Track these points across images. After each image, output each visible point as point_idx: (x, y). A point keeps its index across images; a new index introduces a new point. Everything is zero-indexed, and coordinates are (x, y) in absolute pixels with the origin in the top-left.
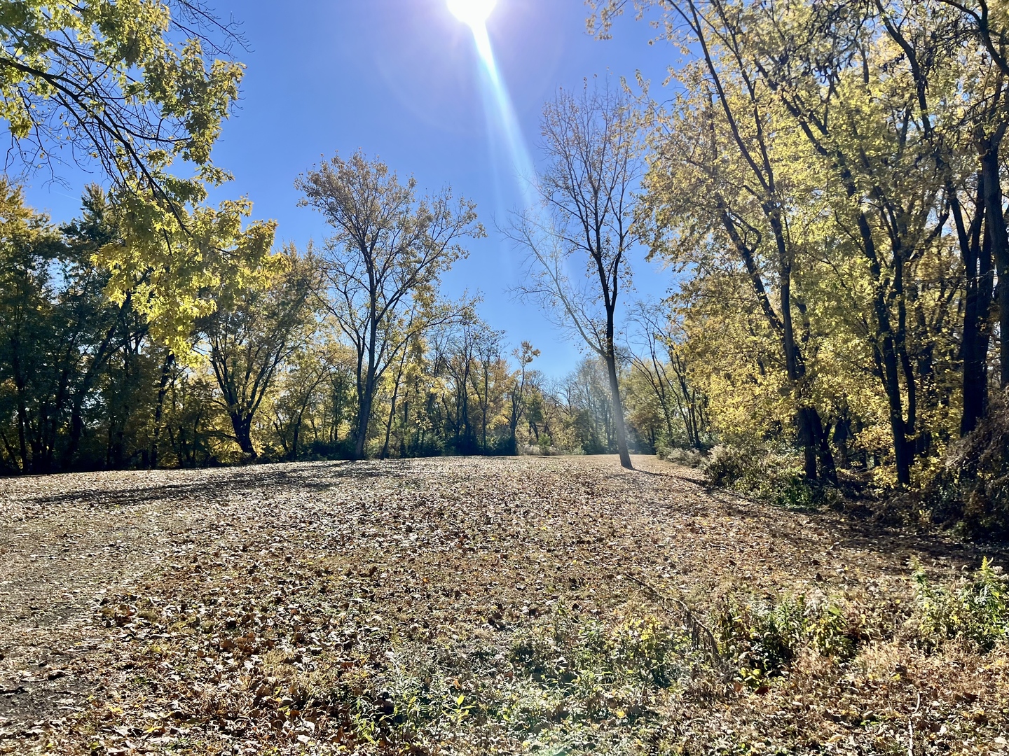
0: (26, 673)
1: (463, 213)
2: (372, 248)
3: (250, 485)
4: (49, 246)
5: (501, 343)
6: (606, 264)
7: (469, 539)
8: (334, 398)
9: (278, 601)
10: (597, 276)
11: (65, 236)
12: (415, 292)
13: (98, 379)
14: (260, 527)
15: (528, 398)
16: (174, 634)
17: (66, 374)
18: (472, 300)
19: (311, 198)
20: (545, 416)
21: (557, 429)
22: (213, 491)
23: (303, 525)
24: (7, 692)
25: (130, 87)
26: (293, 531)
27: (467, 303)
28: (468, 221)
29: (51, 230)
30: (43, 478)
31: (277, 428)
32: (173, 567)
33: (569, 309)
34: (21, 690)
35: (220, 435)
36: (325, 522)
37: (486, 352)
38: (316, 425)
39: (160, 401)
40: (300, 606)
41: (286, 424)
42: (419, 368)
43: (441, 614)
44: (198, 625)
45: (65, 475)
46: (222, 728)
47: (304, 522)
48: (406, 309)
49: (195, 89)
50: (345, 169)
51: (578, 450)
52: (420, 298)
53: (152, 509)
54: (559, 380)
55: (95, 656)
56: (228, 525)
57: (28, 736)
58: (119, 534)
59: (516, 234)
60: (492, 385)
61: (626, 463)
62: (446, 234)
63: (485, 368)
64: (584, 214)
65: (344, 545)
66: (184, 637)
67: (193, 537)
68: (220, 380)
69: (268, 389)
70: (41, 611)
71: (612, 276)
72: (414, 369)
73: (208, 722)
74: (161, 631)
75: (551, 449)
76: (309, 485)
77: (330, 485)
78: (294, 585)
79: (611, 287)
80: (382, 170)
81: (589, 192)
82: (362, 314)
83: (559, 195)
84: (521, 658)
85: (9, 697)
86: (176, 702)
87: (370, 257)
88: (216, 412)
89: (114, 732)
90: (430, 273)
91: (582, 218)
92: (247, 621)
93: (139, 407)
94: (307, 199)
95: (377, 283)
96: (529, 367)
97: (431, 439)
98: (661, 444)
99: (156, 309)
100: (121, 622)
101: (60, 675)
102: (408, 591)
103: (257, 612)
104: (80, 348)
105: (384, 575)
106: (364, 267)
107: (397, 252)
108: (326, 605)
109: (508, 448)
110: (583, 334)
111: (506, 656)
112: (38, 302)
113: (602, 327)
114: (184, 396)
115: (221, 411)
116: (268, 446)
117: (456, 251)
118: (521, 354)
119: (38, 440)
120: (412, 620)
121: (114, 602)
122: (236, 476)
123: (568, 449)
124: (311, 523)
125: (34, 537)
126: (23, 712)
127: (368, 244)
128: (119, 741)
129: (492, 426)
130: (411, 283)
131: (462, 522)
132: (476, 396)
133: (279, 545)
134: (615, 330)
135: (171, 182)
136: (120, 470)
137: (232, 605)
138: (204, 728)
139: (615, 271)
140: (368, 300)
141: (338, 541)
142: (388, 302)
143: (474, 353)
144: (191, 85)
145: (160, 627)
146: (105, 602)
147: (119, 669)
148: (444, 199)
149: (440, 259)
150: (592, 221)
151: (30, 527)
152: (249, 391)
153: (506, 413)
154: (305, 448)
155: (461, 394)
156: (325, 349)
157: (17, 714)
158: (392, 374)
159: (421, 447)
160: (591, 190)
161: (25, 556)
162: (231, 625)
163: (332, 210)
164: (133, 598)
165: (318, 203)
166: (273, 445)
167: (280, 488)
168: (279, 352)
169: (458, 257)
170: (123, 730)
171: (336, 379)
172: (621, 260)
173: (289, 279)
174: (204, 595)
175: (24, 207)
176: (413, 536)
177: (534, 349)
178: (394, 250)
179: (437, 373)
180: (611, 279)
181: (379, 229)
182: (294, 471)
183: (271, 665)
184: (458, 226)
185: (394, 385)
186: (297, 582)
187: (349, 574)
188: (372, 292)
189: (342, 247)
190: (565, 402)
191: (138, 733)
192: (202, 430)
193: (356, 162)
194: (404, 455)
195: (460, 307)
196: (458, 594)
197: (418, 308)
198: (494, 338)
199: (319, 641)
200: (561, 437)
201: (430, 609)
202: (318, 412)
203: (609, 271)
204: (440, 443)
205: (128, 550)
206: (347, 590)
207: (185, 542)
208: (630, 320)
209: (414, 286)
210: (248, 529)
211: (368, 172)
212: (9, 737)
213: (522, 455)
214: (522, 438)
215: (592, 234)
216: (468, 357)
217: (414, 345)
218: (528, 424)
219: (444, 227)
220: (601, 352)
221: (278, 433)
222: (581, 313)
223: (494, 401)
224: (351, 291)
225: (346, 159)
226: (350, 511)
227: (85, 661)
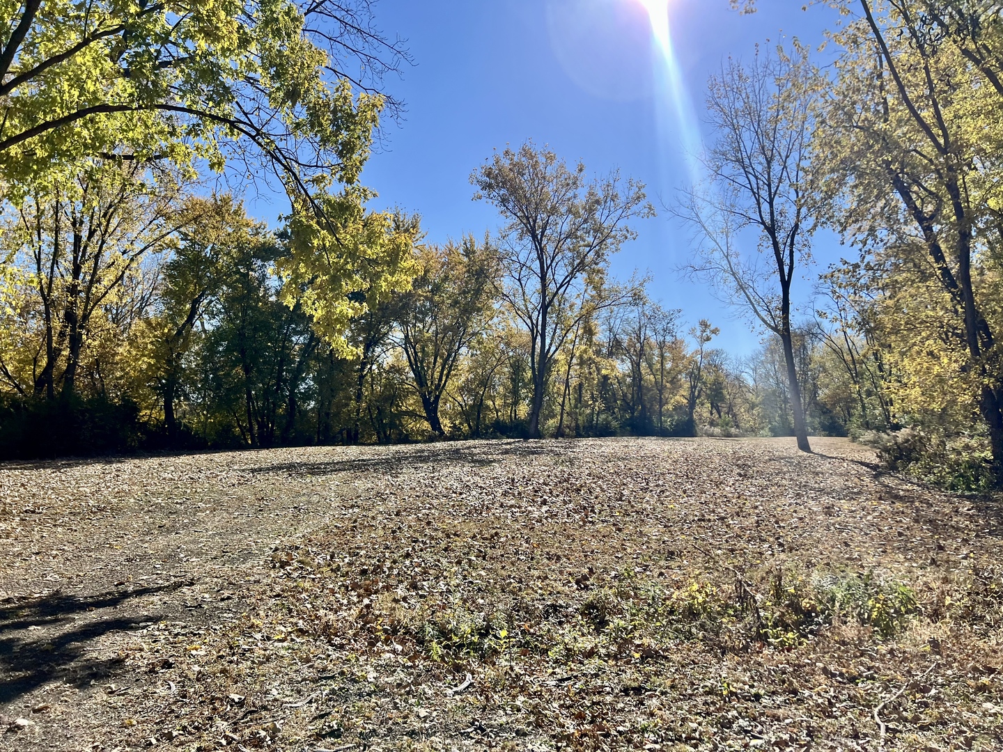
0: (206, 595)
1: (632, 194)
2: (542, 235)
3: (424, 460)
4: (266, 251)
5: (677, 322)
6: (781, 236)
7: (595, 513)
8: (513, 380)
9: (408, 555)
10: (771, 250)
11: (278, 241)
12: (585, 275)
13: (309, 367)
14: (417, 496)
15: (709, 378)
16: (319, 576)
17: (282, 361)
18: (642, 281)
19: (485, 192)
20: (728, 397)
21: (742, 410)
22: (391, 465)
23: (454, 495)
24: (190, 607)
25: (296, 123)
26: (443, 500)
27: (636, 284)
28: (637, 202)
29: (268, 236)
30: (263, 451)
31: (462, 408)
32: (336, 526)
33: (741, 286)
34: (200, 606)
35: (412, 414)
36: (474, 493)
37: (662, 332)
38: (497, 406)
39: (361, 385)
40: (423, 561)
41: (470, 406)
42: (591, 350)
43: (536, 573)
44: (339, 570)
45: (280, 449)
46: (329, 642)
47: (456, 493)
48: (577, 293)
49: (345, 119)
50: (516, 159)
51: (766, 431)
52: (590, 281)
53: (335, 479)
54: (743, 359)
55: (257, 587)
56: (391, 493)
57: (195, 635)
58: (304, 499)
59: (685, 211)
60: (668, 365)
61: (804, 446)
62: (614, 216)
63: (661, 348)
64: (755, 186)
65: (481, 513)
66: (325, 578)
67: (360, 503)
68: (411, 365)
69: (453, 372)
70: (230, 554)
71: (788, 249)
72: (585, 351)
73: (319, 636)
74: (310, 573)
75: (733, 430)
76: (473, 461)
77: (494, 461)
78: (424, 543)
79: (787, 261)
80: (550, 158)
81: (760, 163)
82: (535, 300)
83: (730, 169)
84: (590, 612)
85: (190, 610)
86: (301, 621)
87: (540, 244)
88: (408, 393)
89: (252, 637)
90: (599, 256)
91: (752, 189)
92: (378, 569)
93: (343, 390)
94: (481, 193)
95: (548, 268)
96: (708, 347)
97: (605, 420)
98: (853, 427)
99: (319, 311)
100: (283, 565)
101: (229, 598)
102: (516, 553)
103: (388, 564)
104: (293, 339)
105: (502, 540)
106: (534, 255)
107: (567, 238)
108: (444, 561)
109: (686, 429)
110: (756, 311)
111: (577, 609)
112: (259, 299)
113: (777, 303)
114: (381, 379)
115: (413, 393)
116: (455, 425)
117: (625, 232)
118: (698, 333)
119: (262, 419)
120: (509, 576)
121: (283, 550)
122: (416, 452)
123: (753, 431)
124: (461, 494)
125: (240, 499)
126: (197, 620)
127: (539, 232)
128: (253, 642)
129: (670, 407)
130: (581, 267)
131: (596, 498)
132: (652, 376)
133: (427, 512)
134: (791, 307)
135: (330, 201)
136: (324, 446)
137: (370, 557)
138: (316, 640)
139: (792, 244)
140: (539, 286)
141: (476, 510)
142: (558, 285)
143: (649, 333)
144: (341, 118)
145: (310, 570)
146: (277, 549)
147: (271, 597)
148: (612, 182)
149: (609, 241)
150: (764, 193)
151: (239, 491)
152: (436, 375)
153: (685, 394)
154: (487, 427)
155: (636, 373)
156: (503, 334)
157: (192, 621)
158: (564, 357)
159: (596, 427)
160: (764, 161)
161: (230, 514)
162: (364, 572)
163: (504, 201)
164: (297, 548)
165: (491, 196)
166: (460, 423)
167: (449, 463)
168: (461, 339)
169: (626, 238)
170: (258, 636)
171: (515, 362)
172: (799, 231)
173: (469, 270)
174: (351, 549)
175: (247, 217)
176: (545, 508)
177: (712, 328)
178: (563, 236)
179: (610, 354)
180: (787, 252)
181: (549, 217)
182: (469, 448)
183: (381, 603)
184: (627, 208)
185: (567, 367)
186: (428, 542)
187: (474, 537)
188: (543, 278)
189: (514, 235)
190: (751, 383)
191: (269, 639)
192: (397, 410)
193: (526, 153)
194: (579, 435)
195: (629, 288)
196: (559, 558)
197: (589, 291)
198: (669, 318)
199: (428, 588)
200: (746, 419)
201: (529, 568)
202: (498, 393)
203: (785, 244)
204: (614, 424)
205: (307, 512)
206: (467, 550)
207: (352, 507)
208: (819, 293)
209: (584, 270)
210: (407, 498)
211: (536, 161)
212: (183, 635)
213: (701, 436)
214: (700, 419)
215: (765, 207)
216: (642, 338)
217: (585, 328)
218: (709, 405)
219: (612, 209)
220: (775, 329)
221: (463, 413)
222: (751, 290)
223: (672, 382)
224: (524, 278)
225: (516, 150)
226: (500, 484)
227: (248, 589)
